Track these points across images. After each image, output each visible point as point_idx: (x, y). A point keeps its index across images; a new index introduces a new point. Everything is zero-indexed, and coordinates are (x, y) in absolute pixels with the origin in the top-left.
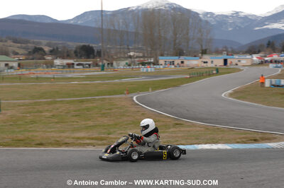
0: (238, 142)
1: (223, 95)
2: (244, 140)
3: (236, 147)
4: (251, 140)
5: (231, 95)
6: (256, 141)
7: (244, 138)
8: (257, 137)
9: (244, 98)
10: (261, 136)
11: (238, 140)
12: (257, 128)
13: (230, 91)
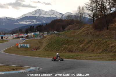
0: (7, 71)
2: (9, 70)
3: (6, 73)
4: (12, 70)
6: (14, 70)
7: (9, 69)
8: (15, 68)
9: (10, 53)
12: (15, 65)
13: (4, 50)
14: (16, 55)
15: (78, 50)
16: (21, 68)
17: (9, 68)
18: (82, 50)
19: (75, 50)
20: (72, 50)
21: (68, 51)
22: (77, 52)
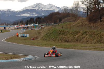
0: (4, 59)
2: (6, 58)
3: (2, 61)
4: (9, 58)
6: (11, 58)
8: (12, 56)
13: (5, 39)
17: (7, 56)
18: (77, 40)
19: (71, 40)
20: (68, 40)
21: (64, 40)
22: (73, 42)
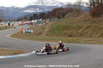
0: (9, 55)
1: (7, 36)
2: (11, 54)
3: (7, 57)
4: (14, 54)
5: (10, 36)
6: (16, 54)
7: (11, 53)
8: (17, 52)
9: (15, 37)
10: (19, 51)
11: (9, 54)
12: (18, 48)
13: (10, 35)
14: (21, 39)
15: (78, 35)
16: (24, 52)
18: (81, 35)
19: (75, 35)
21: (68, 35)
22: (77, 37)
